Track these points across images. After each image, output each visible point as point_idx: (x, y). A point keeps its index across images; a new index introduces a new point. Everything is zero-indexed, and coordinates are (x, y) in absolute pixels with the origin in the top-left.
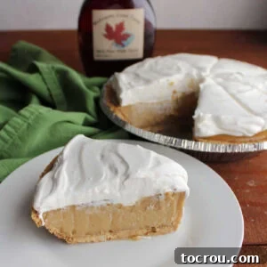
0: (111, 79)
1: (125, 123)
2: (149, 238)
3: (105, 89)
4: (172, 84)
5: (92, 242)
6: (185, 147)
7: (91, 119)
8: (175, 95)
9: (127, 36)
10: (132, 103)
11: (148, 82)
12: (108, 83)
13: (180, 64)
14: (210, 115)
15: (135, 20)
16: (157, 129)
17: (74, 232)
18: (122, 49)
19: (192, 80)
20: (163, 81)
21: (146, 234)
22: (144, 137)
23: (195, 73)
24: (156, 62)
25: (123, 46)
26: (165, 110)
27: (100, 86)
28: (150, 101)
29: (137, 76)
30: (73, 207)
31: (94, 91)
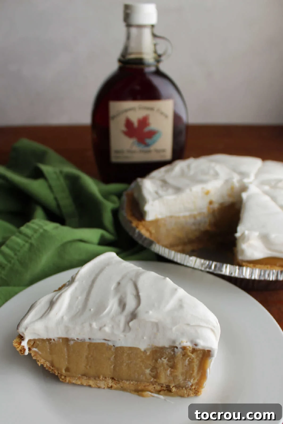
0: (133, 185)
1: (151, 243)
2: (162, 397)
3: (124, 198)
4: (207, 193)
5: (90, 386)
6: (228, 274)
7: (108, 236)
8: (212, 206)
9: (152, 134)
10: (160, 217)
11: (178, 190)
12: (129, 191)
13: (218, 168)
14: (256, 234)
15: (162, 113)
16: (189, 248)
17: (67, 370)
18: (146, 149)
19: (232, 188)
20: (197, 189)
21: (159, 392)
22: (175, 260)
23: (236, 179)
24: (189, 167)
25: (147, 145)
26: (199, 224)
27: (119, 195)
28: (182, 214)
29: (165, 183)
30: (66, 340)
31: (113, 202)
